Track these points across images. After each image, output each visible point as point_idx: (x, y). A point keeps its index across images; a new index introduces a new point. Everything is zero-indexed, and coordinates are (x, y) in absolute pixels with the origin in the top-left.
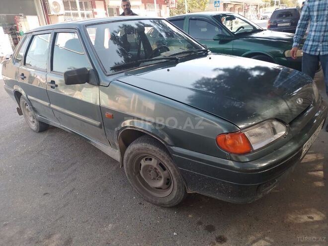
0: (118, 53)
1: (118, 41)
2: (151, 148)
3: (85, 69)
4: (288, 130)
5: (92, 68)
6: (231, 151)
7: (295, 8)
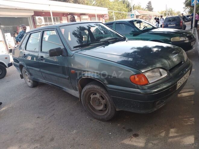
0: (77, 42)
1: (77, 36)
2: (96, 87)
3: (60, 48)
4: (168, 74)
5: (64, 48)
6: (138, 84)
7: (178, 16)
